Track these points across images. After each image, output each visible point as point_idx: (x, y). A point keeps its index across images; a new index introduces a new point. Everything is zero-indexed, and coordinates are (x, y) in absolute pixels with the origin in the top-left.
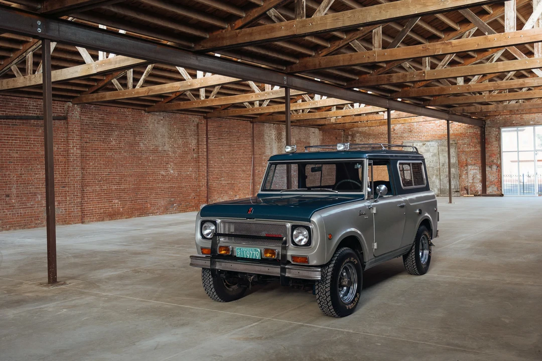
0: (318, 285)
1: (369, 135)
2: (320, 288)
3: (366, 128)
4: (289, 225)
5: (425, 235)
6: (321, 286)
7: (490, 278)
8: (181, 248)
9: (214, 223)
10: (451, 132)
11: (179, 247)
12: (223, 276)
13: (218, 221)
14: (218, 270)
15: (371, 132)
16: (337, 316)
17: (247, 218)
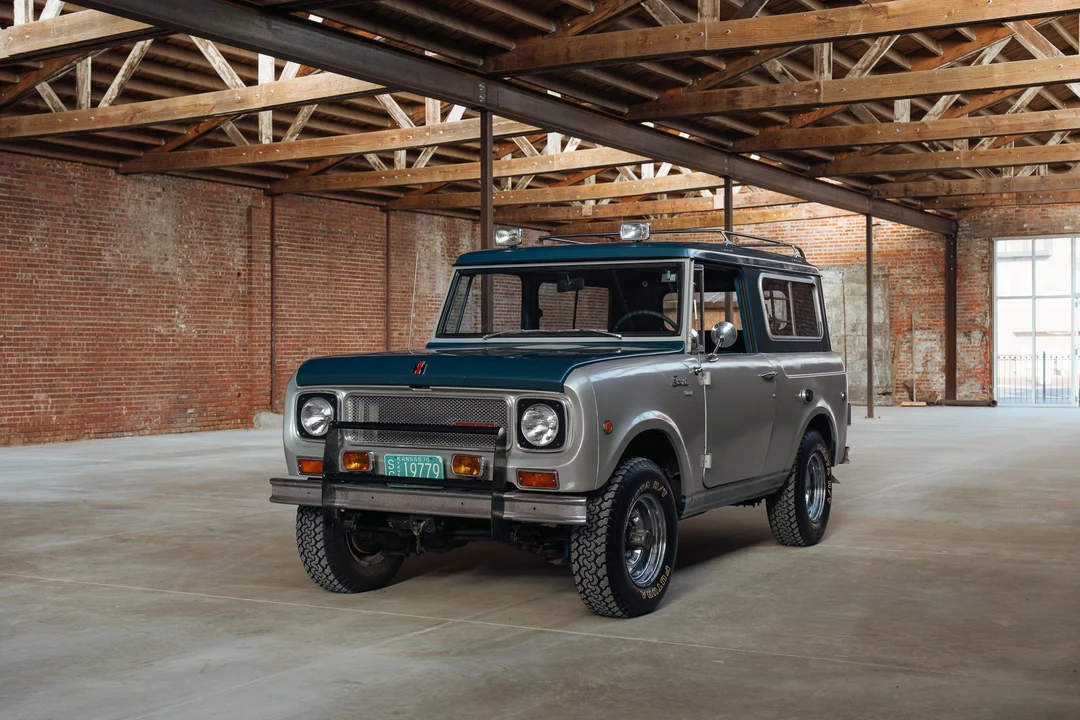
0: (577, 540)
2: (582, 547)
4: (512, 401)
5: (819, 452)
6: (585, 541)
7: (963, 551)
9: (332, 399)
10: (875, 247)
12: (351, 524)
13: (341, 395)
14: (339, 508)
16: (620, 613)
17: (412, 387)
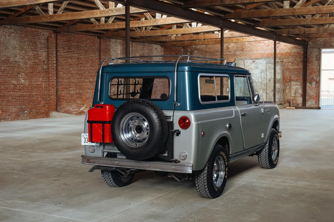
1: (206, 52)
3: (203, 46)
7: (302, 183)
8: (24, 153)
10: (278, 51)
11: (23, 151)
15: (208, 50)
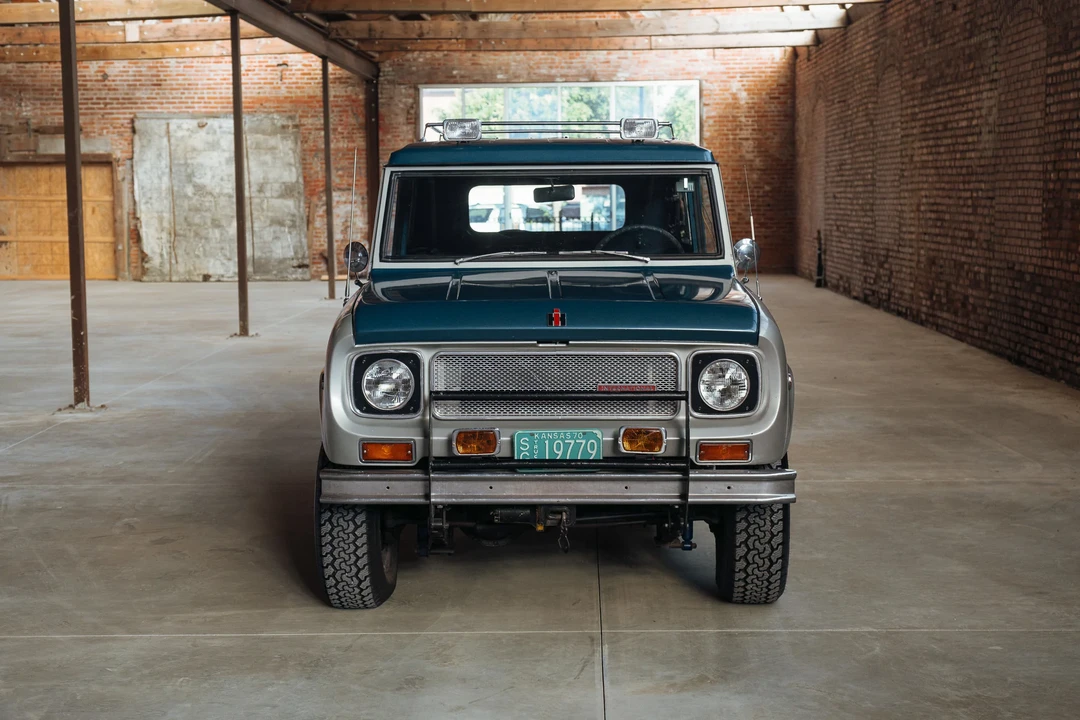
15: (28, 81)
